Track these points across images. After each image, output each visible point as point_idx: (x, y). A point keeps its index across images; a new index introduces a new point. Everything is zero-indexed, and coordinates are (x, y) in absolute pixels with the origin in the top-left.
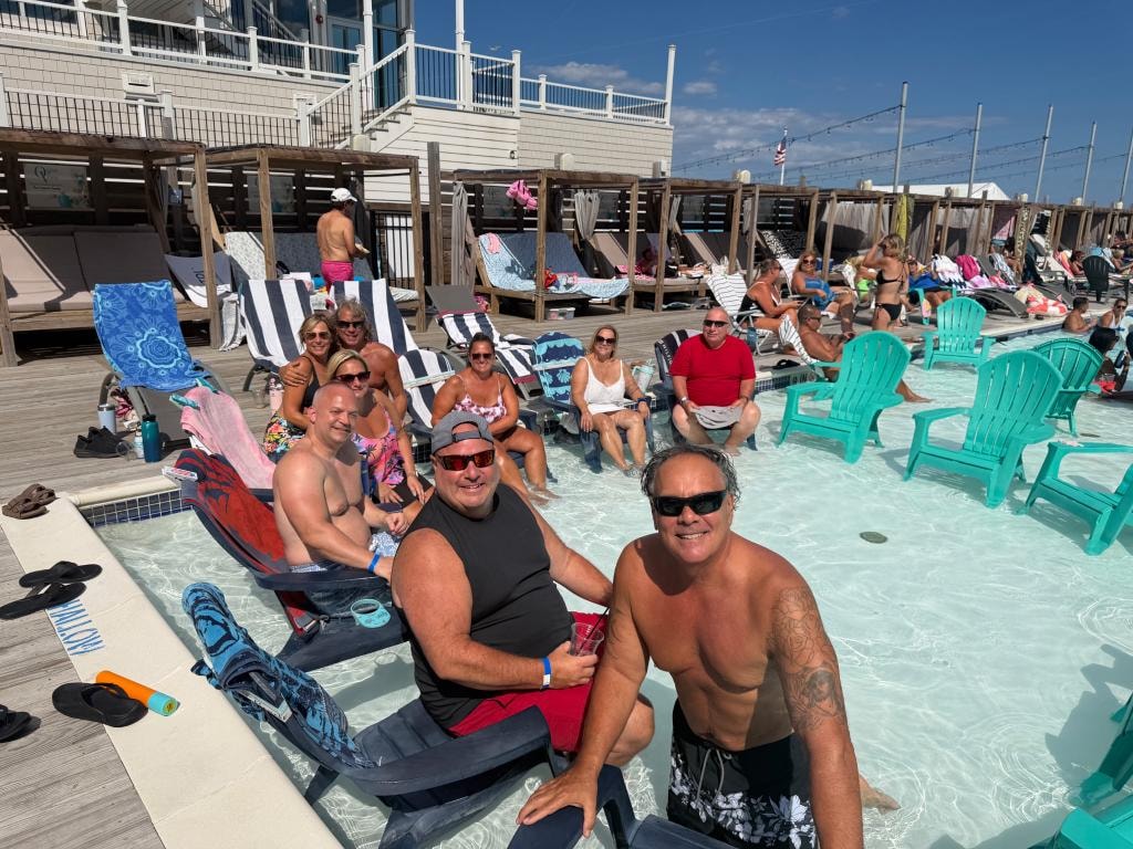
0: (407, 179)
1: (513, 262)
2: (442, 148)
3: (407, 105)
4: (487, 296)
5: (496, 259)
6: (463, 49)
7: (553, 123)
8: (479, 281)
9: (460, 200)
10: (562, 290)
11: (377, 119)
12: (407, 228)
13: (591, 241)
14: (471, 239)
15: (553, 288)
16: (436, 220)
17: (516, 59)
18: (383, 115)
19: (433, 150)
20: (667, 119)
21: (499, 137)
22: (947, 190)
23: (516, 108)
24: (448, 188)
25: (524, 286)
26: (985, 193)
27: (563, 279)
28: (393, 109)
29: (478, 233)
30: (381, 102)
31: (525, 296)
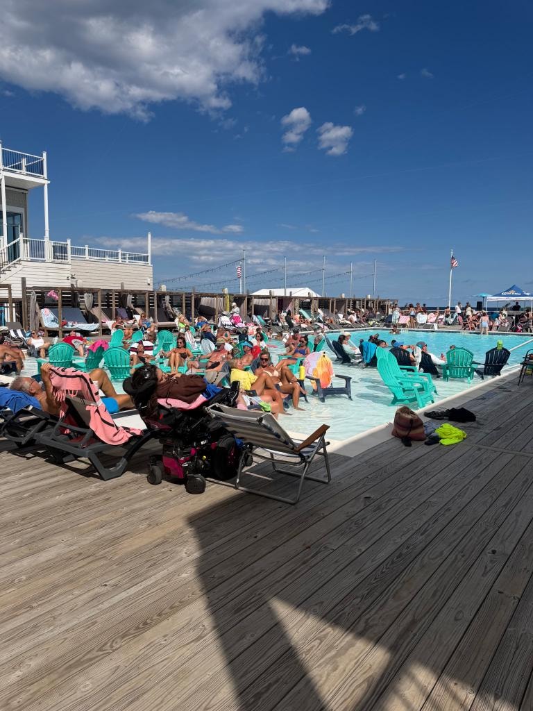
0: (7, 292)
1: (55, 319)
2: (27, 279)
3: (20, 261)
4: (43, 330)
5: (48, 318)
6: (47, 239)
7: (92, 264)
8: (40, 325)
9: (33, 297)
10: (70, 327)
11: (7, 266)
12: (7, 307)
13: (91, 311)
14: (38, 310)
15: (65, 326)
16: (24, 304)
17: (69, 242)
18: (10, 264)
19: (24, 281)
20: (149, 262)
21: (61, 272)
22: (270, 292)
23: (69, 260)
24: (30, 293)
25: (55, 326)
26: (291, 293)
27: (70, 324)
28: (13, 262)
29: (41, 308)
30: (10, 260)
31: (55, 329)
